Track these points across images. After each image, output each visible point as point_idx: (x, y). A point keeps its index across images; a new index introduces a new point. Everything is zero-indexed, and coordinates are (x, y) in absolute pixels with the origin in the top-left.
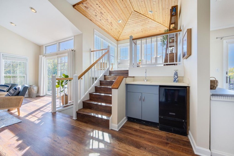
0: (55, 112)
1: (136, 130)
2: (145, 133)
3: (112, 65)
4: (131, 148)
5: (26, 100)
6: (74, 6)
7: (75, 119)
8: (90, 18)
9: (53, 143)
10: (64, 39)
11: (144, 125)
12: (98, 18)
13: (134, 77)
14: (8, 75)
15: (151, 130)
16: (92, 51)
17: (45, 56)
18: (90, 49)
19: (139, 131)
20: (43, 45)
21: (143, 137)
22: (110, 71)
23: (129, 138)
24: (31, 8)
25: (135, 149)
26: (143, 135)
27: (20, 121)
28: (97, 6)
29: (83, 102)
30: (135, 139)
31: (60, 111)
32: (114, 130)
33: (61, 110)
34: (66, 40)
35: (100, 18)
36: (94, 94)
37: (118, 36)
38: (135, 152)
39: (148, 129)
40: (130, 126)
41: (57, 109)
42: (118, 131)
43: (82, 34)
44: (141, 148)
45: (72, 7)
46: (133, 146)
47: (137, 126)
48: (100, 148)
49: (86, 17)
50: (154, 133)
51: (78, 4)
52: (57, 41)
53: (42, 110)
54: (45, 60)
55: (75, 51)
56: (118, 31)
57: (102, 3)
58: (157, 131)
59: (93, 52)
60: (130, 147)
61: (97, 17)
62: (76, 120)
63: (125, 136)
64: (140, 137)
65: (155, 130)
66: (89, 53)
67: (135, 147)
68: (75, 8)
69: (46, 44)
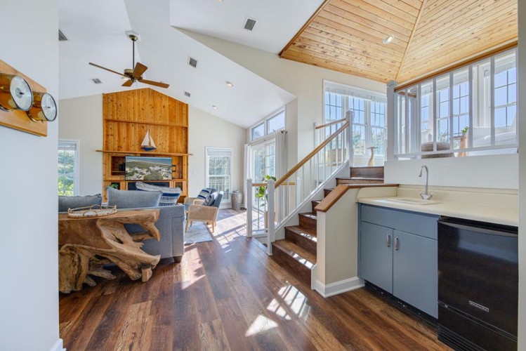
0: (251, 238)
1: (368, 313)
2: (387, 326)
3: (372, 151)
4: (327, 334)
5: (228, 212)
6: (280, 54)
7: (269, 254)
8: (314, 62)
9: (228, 278)
10: (272, 113)
11: (402, 311)
12: (330, 55)
13: (398, 185)
14: (213, 176)
15: (409, 329)
16: (317, 128)
17: (251, 144)
18: (314, 124)
19: (373, 316)
20: (249, 128)
21: (372, 332)
22: (351, 168)
23: (338, 318)
24: (228, 83)
25: (334, 340)
26: (375, 328)
27: (211, 239)
28: (323, 35)
29: (285, 228)
30: (347, 325)
31: (258, 238)
32: (318, 294)
33: (260, 235)
34: (278, 112)
35: (333, 54)
36: (307, 216)
37: (393, 75)
38: (330, 345)
39: (402, 324)
40: (360, 299)
41: (254, 233)
42: (324, 299)
43: (296, 99)
44: (348, 346)
45: (278, 58)
46: (334, 334)
47: (376, 306)
48: (278, 315)
49: (305, 62)
50: (413, 338)
51: (285, 49)
52: (263, 119)
53: (237, 230)
54: (251, 150)
55: (286, 132)
56: (388, 62)
57: (332, 23)
58: (429, 338)
59: (318, 130)
60: (326, 331)
61: (328, 53)
62: (270, 256)
63: (334, 311)
64: (364, 328)
65: (422, 334)
66: (311, 133)
67: (336, 338)
68: (283, 57)
69: (252, 126)
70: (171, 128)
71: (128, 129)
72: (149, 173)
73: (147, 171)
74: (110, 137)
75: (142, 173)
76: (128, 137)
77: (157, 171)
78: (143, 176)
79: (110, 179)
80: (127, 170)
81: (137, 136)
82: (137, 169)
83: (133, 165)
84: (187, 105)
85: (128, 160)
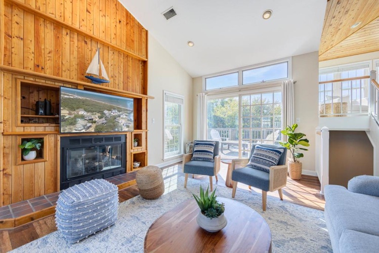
20: (200, 77)
52: (238, 69)
70: (127, 56)
71: (57, 38)
72: (103, 120)
73: (100, 118)
74: (15, 40)
75: (92, 121)
76: (57, 51)
77: (115, 118)
78: (94, 125)
79: (20, 130)
80: (64, 112)
81: (75, 53)
82: (82, 112)
83: (74, 105)
84: (147, 31)
85: (66, 94)
